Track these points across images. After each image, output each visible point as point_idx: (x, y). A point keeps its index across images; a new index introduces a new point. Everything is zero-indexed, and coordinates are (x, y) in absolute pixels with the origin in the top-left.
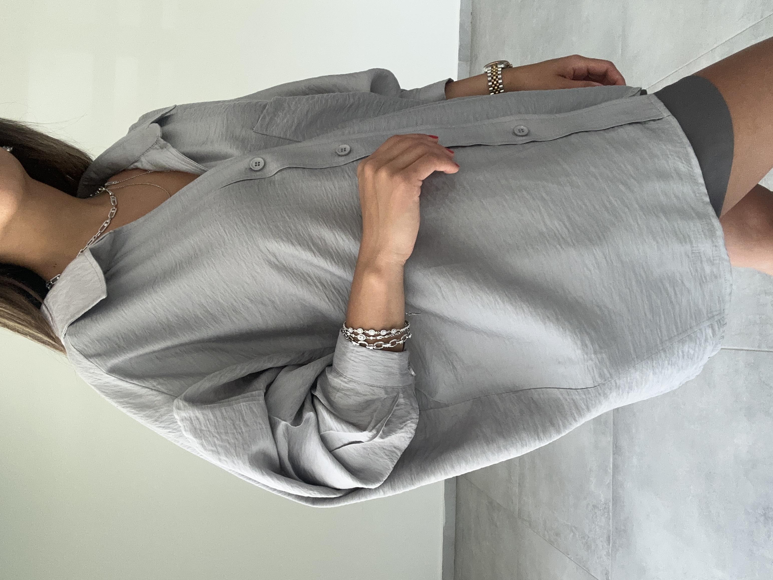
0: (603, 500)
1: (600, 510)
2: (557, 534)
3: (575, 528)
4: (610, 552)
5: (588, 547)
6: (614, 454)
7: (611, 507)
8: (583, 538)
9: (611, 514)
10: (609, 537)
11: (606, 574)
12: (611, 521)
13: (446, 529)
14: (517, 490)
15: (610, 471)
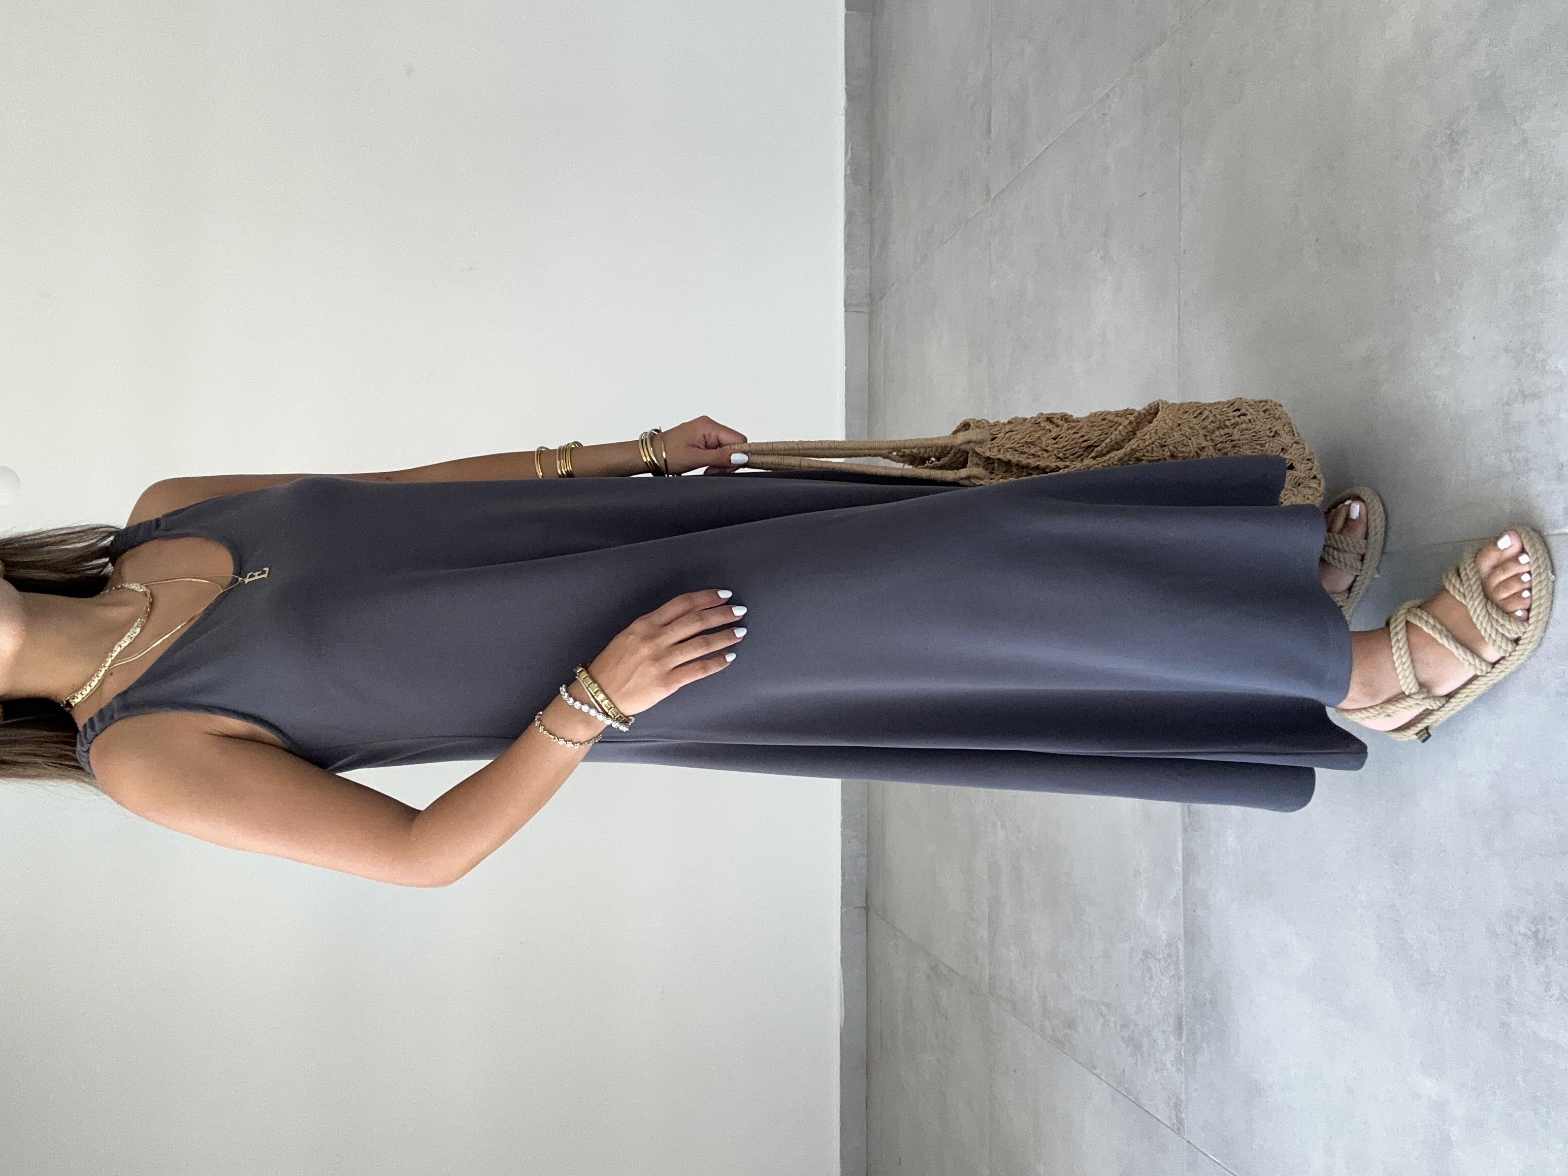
0: (1164, 937)
1: (1159, 960)
2: (1071, 1024)
3: (1108, 1006)
4: (1183, 1054)
5: (1135, 1046)
6: (1185, 830)
7: (1181, 953)
8: (1124, 1026)
9: (1182, 968)
10: (1179, 1019)
11: (1177, 1105)
12: (1182, 983)
13: (845, 1032)
14: (985, 933)
15: (1178, 869)
